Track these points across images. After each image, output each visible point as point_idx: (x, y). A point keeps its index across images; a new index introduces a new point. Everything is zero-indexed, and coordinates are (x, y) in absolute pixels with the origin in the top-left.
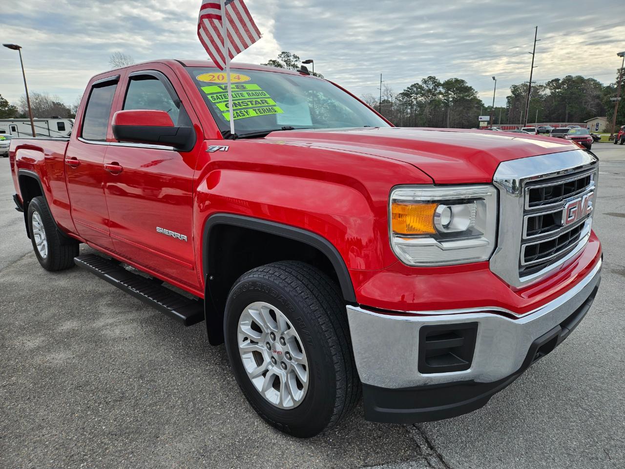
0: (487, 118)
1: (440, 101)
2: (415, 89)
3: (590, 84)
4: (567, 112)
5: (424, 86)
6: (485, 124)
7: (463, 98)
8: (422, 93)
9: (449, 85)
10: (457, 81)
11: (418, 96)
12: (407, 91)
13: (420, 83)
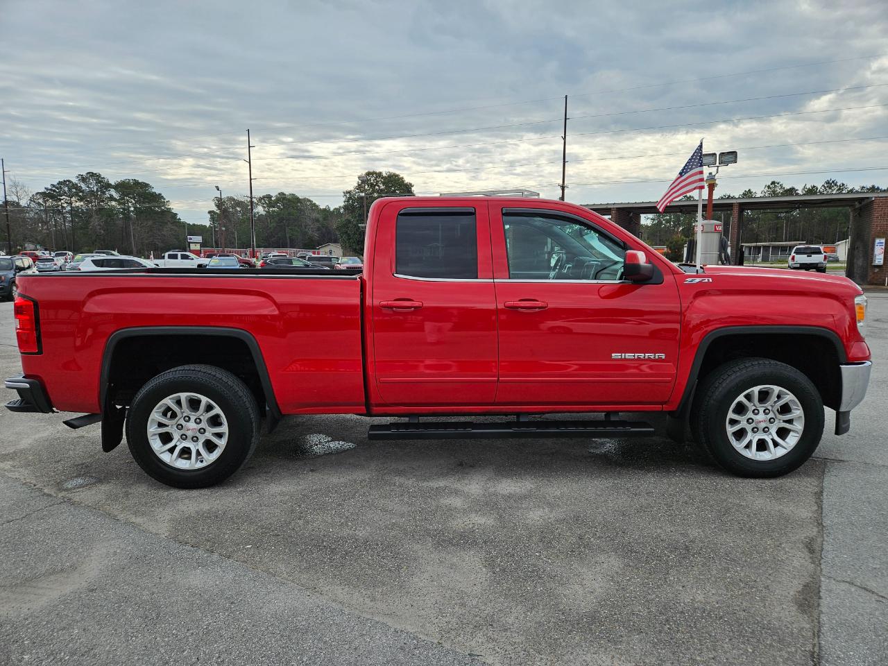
0: (199, 239)
1: (112, 209)
2: (66, 189)
3: (306, 205)
4: (288, 236)
5: (83, 186)
6: (198, 247)
7: (150, 208)
8: (80, 196)
9: (124, 187)
10: (136, 183)
11: (73, 199)
12: (51, 190)
13: (75, 180)
